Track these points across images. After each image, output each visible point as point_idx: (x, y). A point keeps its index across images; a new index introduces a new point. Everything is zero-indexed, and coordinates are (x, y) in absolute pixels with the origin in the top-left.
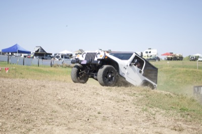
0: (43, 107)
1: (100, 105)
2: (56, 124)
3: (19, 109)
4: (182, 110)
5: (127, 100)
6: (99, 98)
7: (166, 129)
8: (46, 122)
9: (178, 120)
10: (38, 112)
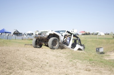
0: (18, 61)
1: (47, 59)
2: (25, 69)
3: (5, 62)
4: (90, 60)
5: (62, 56)
6: (47, 56)
7: (82, 70)
8: (20, 68)
9: (88, 65)
10: (15, 64)
